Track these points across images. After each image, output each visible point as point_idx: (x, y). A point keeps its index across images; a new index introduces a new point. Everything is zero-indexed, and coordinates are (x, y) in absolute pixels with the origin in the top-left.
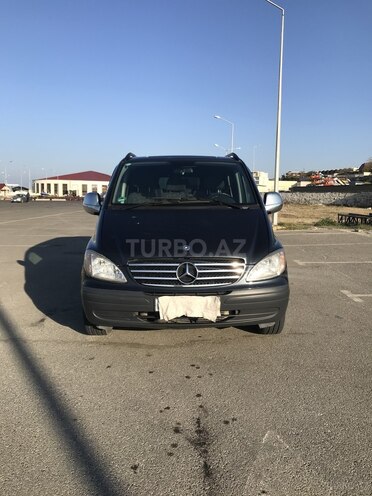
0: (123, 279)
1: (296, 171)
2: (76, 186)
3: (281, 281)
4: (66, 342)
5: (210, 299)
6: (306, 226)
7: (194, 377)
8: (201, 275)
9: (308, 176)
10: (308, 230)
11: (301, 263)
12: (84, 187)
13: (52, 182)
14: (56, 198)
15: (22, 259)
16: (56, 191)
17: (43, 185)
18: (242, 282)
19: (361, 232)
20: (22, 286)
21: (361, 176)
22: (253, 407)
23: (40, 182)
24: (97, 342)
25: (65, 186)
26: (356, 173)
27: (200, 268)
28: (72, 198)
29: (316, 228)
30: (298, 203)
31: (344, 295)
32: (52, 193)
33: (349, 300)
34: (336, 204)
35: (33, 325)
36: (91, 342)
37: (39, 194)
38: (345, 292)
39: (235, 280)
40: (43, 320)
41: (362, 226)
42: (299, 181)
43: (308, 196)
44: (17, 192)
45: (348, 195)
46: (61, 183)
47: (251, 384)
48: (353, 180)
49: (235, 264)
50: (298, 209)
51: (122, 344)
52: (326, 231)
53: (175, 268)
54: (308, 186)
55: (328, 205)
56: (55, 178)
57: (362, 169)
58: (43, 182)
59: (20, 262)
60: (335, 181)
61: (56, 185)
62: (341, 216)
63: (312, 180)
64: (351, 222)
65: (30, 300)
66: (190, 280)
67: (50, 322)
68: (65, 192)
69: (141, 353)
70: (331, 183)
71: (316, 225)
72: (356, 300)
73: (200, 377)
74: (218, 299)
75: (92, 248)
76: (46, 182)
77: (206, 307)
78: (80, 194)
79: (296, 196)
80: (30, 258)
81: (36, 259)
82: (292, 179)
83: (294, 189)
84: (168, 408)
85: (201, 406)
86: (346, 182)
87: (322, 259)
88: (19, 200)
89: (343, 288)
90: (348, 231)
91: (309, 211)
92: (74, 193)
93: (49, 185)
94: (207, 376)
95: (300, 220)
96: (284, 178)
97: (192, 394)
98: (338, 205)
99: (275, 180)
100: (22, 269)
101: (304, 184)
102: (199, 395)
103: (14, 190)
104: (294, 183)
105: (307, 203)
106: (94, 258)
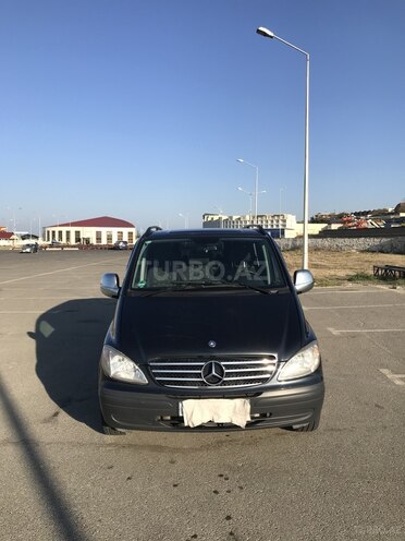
0: (144, 380)
1: (326, 212)
2: (89, 233)
3: (316, 378)
4: (81, 445)
5: (238, 402)
6: (339, 280)
7: (223, 493)
8: (229, 375)
9: (340, 218)
10: (342, 287)
11: (335, 332)
12: (99, 234)
13: (64, 229)
14: (68, 246)
15: (33, 330)
16: (68, 239)
17: (54, 232)
18: (273, 383)
19: (399, 289)
20: (34, 367)
21: (397, 217)
22: (288, 533)
23: (51, 230)
24: (115, 445)
25: (78, 233)
26: (392, 213)
27: (228, 367)
28: (85, 247)
29: (350, 285)
30: (329, 250)
31: (384, 375)
32: (64, 241)
33: (390, 382)
34: (371, 251)
35: (46, 421)
36: (110, 445)
37: (50, 243)
38: (385, 371)
39: (266, 380)
40: (56, 414)
41: (400, 281)
42: (330, 224)
43: (340, 242)
44: (27, 242)
45: (384, 240)
46: (73, 230)
47: (285, 500)
48: (389, 222)
49: (265, 361)
50: (330, 256)
51: (143, 447)
52: (360, 289)
53: (199, 367)
54: (340, 229)
55: (362, 251)
56: (67, 225)
57: (398, 209)
58: (54, 229)
59: (30, 334)
60: (369, 224)
61: (68, 233)
62: (377, 268)
63: (344, 222)
64: (388, 275)
65: (42, 387)
66: (216, 380)
67: (64, 417)
68: (78, 240)
69: (164, 458)
70: (364, 225)
71: (350, 280)
72: (398, 382)
73: (229, 492)
74: (248, 401)
75: (110, 343)
76: (57, 230)
77: (234, 411)
78: (93, 241)
79: (327, 242)
80: (42, 329)
81: (48, 330)
82: (322, 221)
83: (324, 234)
84: (195, 536)
85: (231, 534)
86: (381, 224)
87: (358, 326)
88: (28, 250)
89: (382, 366)
90: (385, 288)
91: (341, 259)
92: (87, 240)
93: (60, 232)
94: (237, 490)
95: (332, 272)
96: (313, 221)
97: (222, 516)
98: (373, 252)
99: (303, 222)
100: (32, 343)
101: (335, 227)
102: (228, 518)
103: (23, 238)
104: (324, 225)
105: (339, 250)
106: (113, 356)
